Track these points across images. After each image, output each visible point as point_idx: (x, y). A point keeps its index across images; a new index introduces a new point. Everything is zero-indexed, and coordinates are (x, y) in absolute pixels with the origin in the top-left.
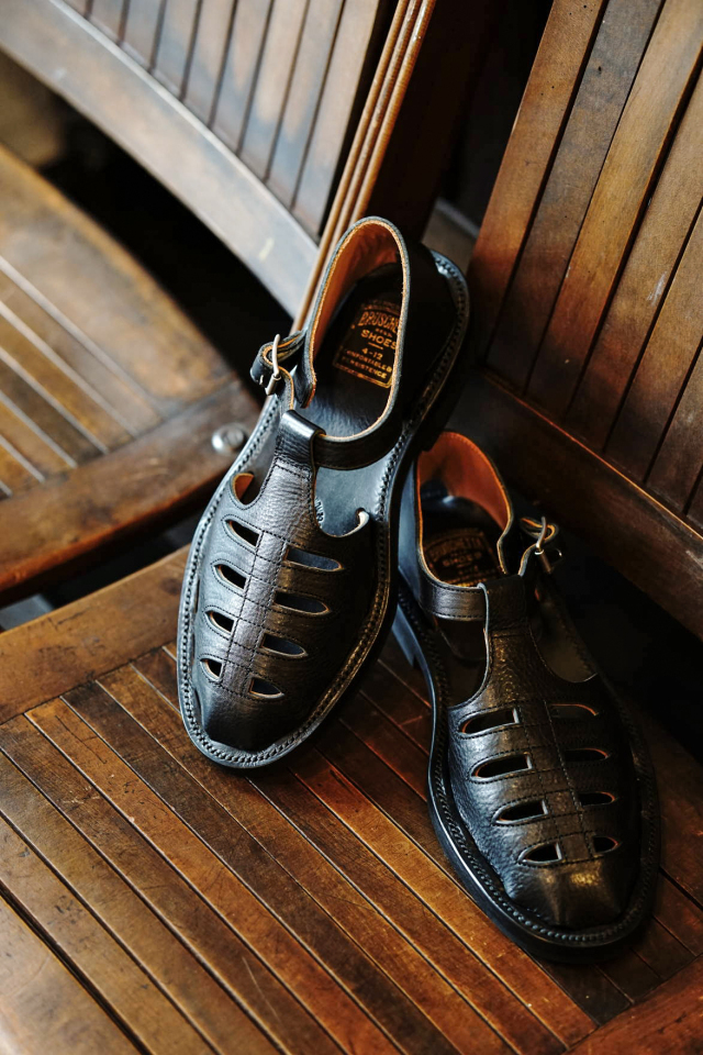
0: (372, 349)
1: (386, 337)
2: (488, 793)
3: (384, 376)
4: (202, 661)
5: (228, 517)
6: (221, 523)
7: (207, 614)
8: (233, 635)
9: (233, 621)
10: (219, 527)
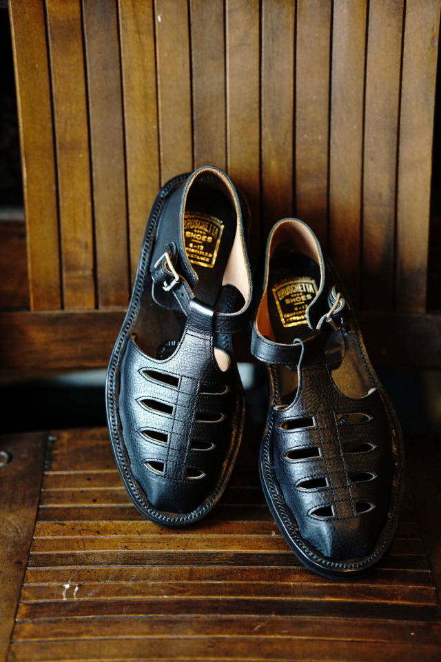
0: (195, 244)
1: (202, 235)
2: (299, 470)
3: (207, 260)
4: (146, 463)
5: (144, 369)
6: (138, 373)
7: (142, 432)
8: (169, 444)
9: (167, 435)
10: (136, 376)
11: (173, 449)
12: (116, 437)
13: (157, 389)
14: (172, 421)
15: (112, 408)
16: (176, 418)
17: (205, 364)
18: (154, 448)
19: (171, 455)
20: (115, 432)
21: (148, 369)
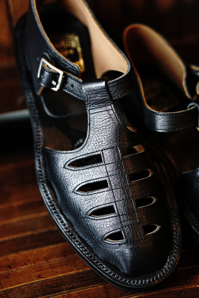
4: (105, 239)
5: (68, 163)
6: (64, 169)
7: (90, 215)
8: (118, 212)
9: (112, 206)
10: (64, 172)
11: (123, 215)
12: (70, 233)
13: (86, 173)
14: (111, 192)
15: (56, 212)
16: (113, 188)
17: (116, 130)
18: (107, 222)
19: (124, 221)
20: (68, 230)
21: (71, 161)
